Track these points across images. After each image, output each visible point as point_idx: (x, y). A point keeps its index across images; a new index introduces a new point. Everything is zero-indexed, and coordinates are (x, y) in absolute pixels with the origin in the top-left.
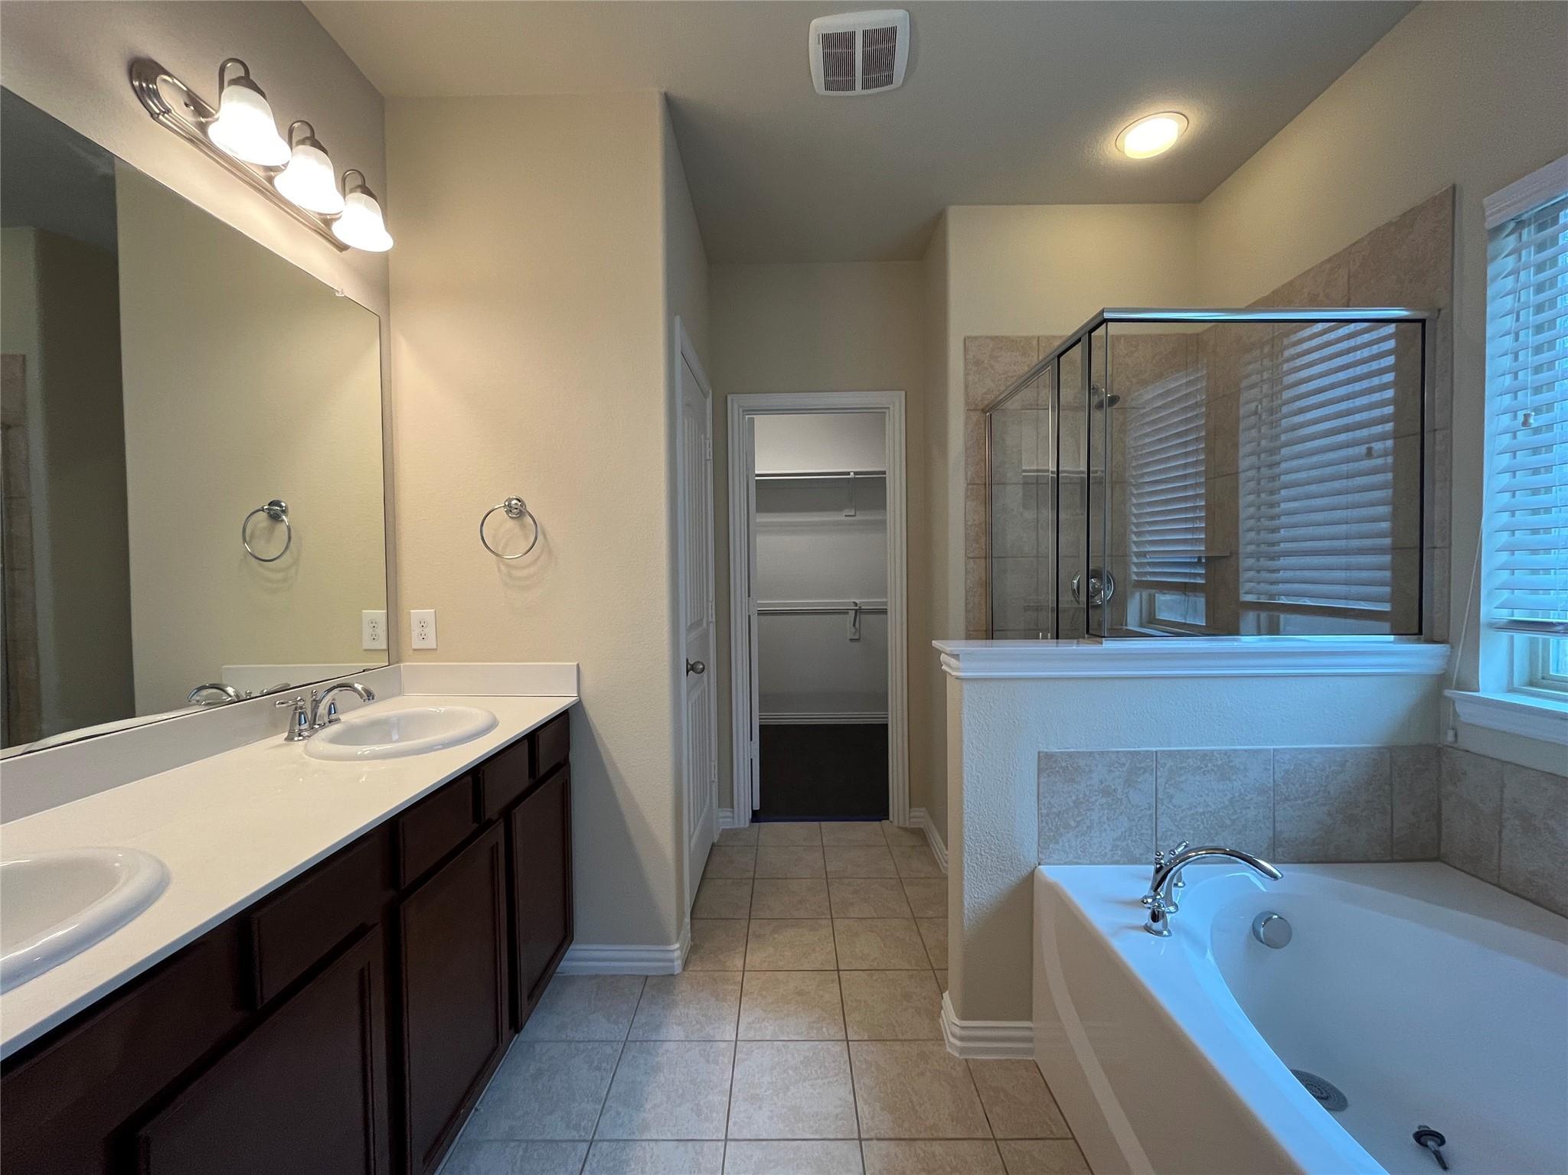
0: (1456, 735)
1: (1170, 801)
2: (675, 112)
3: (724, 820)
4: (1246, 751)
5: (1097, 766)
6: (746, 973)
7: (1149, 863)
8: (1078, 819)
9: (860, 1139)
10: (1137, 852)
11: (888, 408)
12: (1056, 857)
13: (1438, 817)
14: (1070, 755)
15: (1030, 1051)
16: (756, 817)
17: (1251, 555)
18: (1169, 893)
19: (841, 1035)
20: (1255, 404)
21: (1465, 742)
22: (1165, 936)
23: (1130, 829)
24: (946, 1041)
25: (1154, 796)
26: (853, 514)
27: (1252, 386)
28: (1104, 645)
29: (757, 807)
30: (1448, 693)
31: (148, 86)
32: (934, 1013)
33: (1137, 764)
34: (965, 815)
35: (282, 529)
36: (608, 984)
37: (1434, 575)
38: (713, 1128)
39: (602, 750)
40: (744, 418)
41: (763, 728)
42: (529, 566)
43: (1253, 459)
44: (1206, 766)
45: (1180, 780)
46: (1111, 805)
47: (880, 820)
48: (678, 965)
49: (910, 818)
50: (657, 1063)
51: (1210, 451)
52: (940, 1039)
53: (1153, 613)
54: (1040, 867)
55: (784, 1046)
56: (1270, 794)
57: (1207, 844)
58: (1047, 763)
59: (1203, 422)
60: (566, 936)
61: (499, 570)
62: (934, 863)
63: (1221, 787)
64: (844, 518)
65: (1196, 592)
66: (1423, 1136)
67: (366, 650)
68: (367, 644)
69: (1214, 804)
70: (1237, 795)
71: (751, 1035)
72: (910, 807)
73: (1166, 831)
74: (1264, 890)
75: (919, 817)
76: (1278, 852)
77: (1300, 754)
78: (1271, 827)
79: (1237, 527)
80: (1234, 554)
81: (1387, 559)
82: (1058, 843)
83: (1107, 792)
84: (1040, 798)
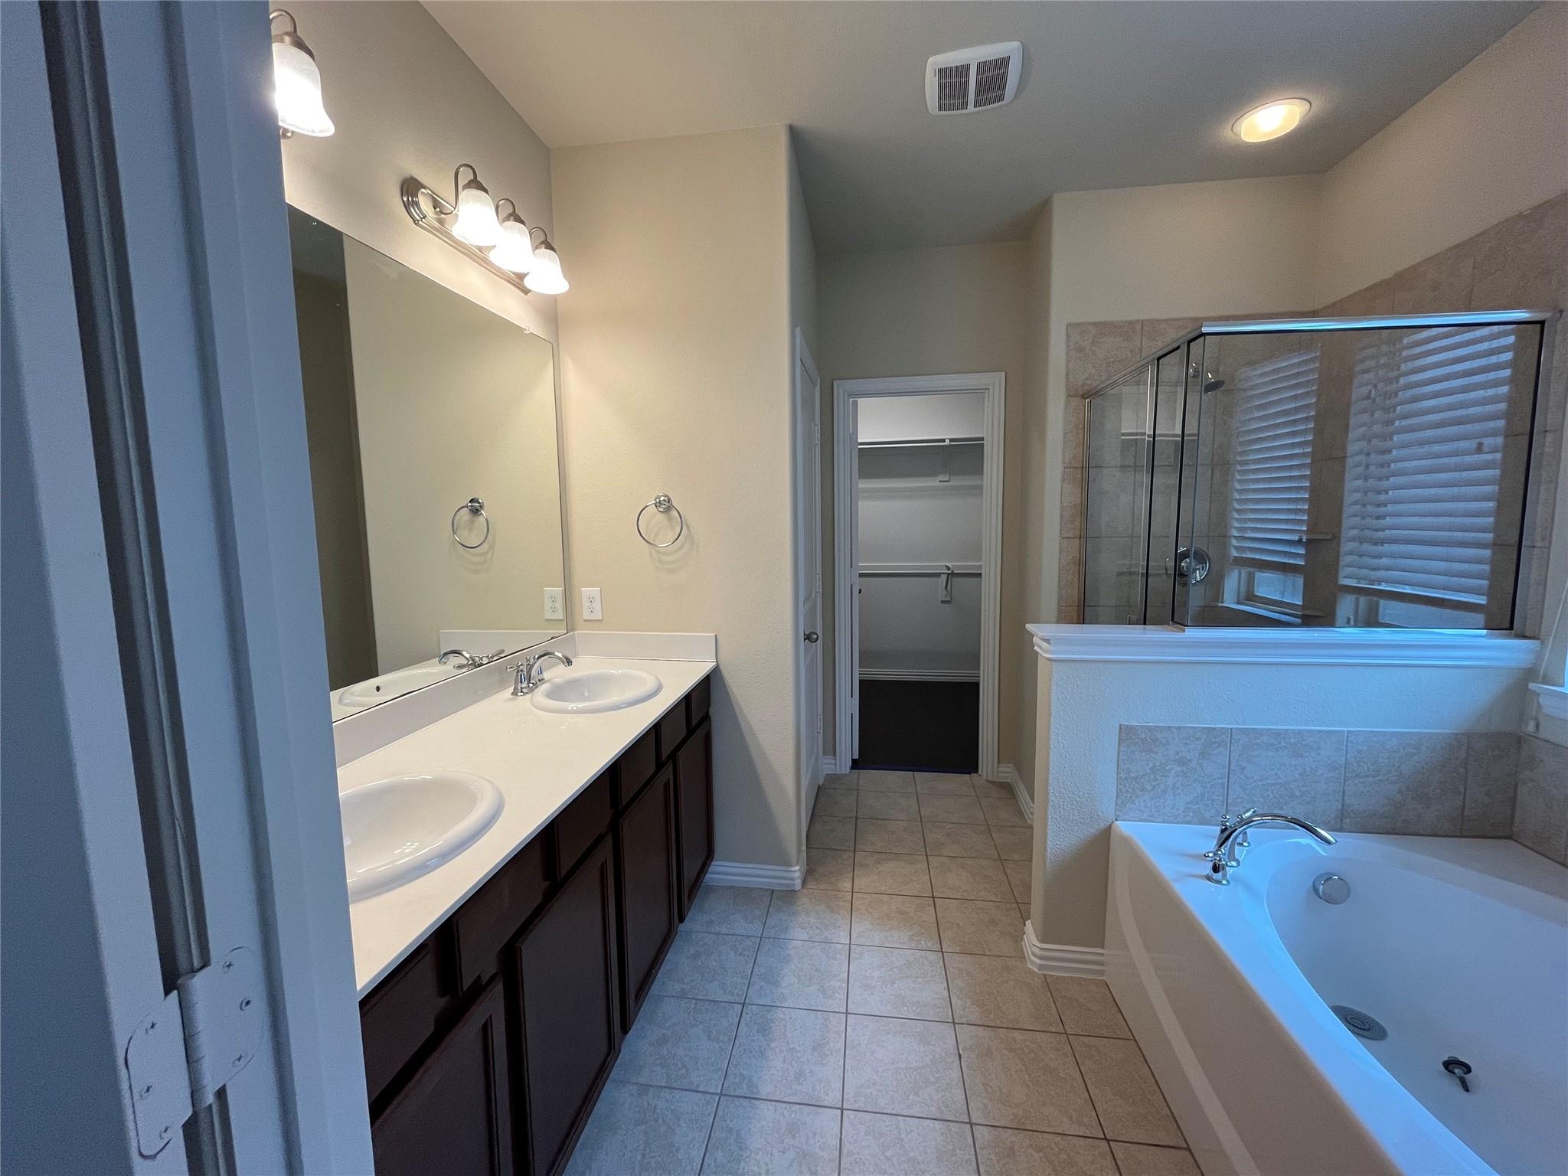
0: (1537, 726)
1: (1242, 773)
2: (797, 138)
3: (826, 766)
4: (1320, 731)
5: (1174, 739)
6: (854, 894)
7: (1217, 825)
8: (1154, 783)
9: (954, 1023)
10: (1207, 815)
11: (988, 389)
12: (1132, 815)
13: (1513, 801)
14: (1150, 729)
15: (1102, 973)
16: (856, 765)
17: (1352, 539)
18: (1232, 849)
19: (937, 947)
20: (1369, 387)
21: (1544, 733)
22: (1224, 885)
23: (1203, 795)
24: (1028, 960)
25: (1227, 767)
26: (947, 479)
27: (1366, 371)
28: (1186, 633)
29: (856, 756)
30: (1532, 686)
31: (413, 200)
32: (1018, 937)
33: (1213, 739)
34: (1050, 775)
35: (481, 520)
36: (744, 895)
37: (1530, 572)
38: (837, 1003)
39: (735, 705)
40: (848, 401)
41: (863, 683)
42: (676, 552)
43: (1363, 444)
44: (1280, 743)
45: (1253, 754)
46: (1186, 773)
47: (970, 774)
48: (798, 883)
49: (998, 773)
50: (788, 955)
51: (1318, 431)
52: (1022, 957)
53: (1251, 590)
54: (1118, 822)
55: (890, 952)
56: (1341, 771)
57: (1275, 812)
58: (1127, 734)
59: (1314, 400)
60: (709, 855)
61: (651, 555)
62: (1020, 813)
63: (1294, 763)
64: (938, 484)
65: (1295, 573)
66: (1450, 1065)
67: (546, 620)
68: (549, 615)
69: (1285, 777)
70: (1308, 770)
71: (862, 941)
72: (998, 763)
73: (1237, 798)
74: (1324, 854)
75: (1007, 773)
76: (1346, 823)
77: (1375, 736)
78: (1340, 800)
79: (1340, 512)
80: (1336, 538)
81: (1487, 553)
82: (1134, 804)
83: (1182, 762)
84: (1120, 763)
